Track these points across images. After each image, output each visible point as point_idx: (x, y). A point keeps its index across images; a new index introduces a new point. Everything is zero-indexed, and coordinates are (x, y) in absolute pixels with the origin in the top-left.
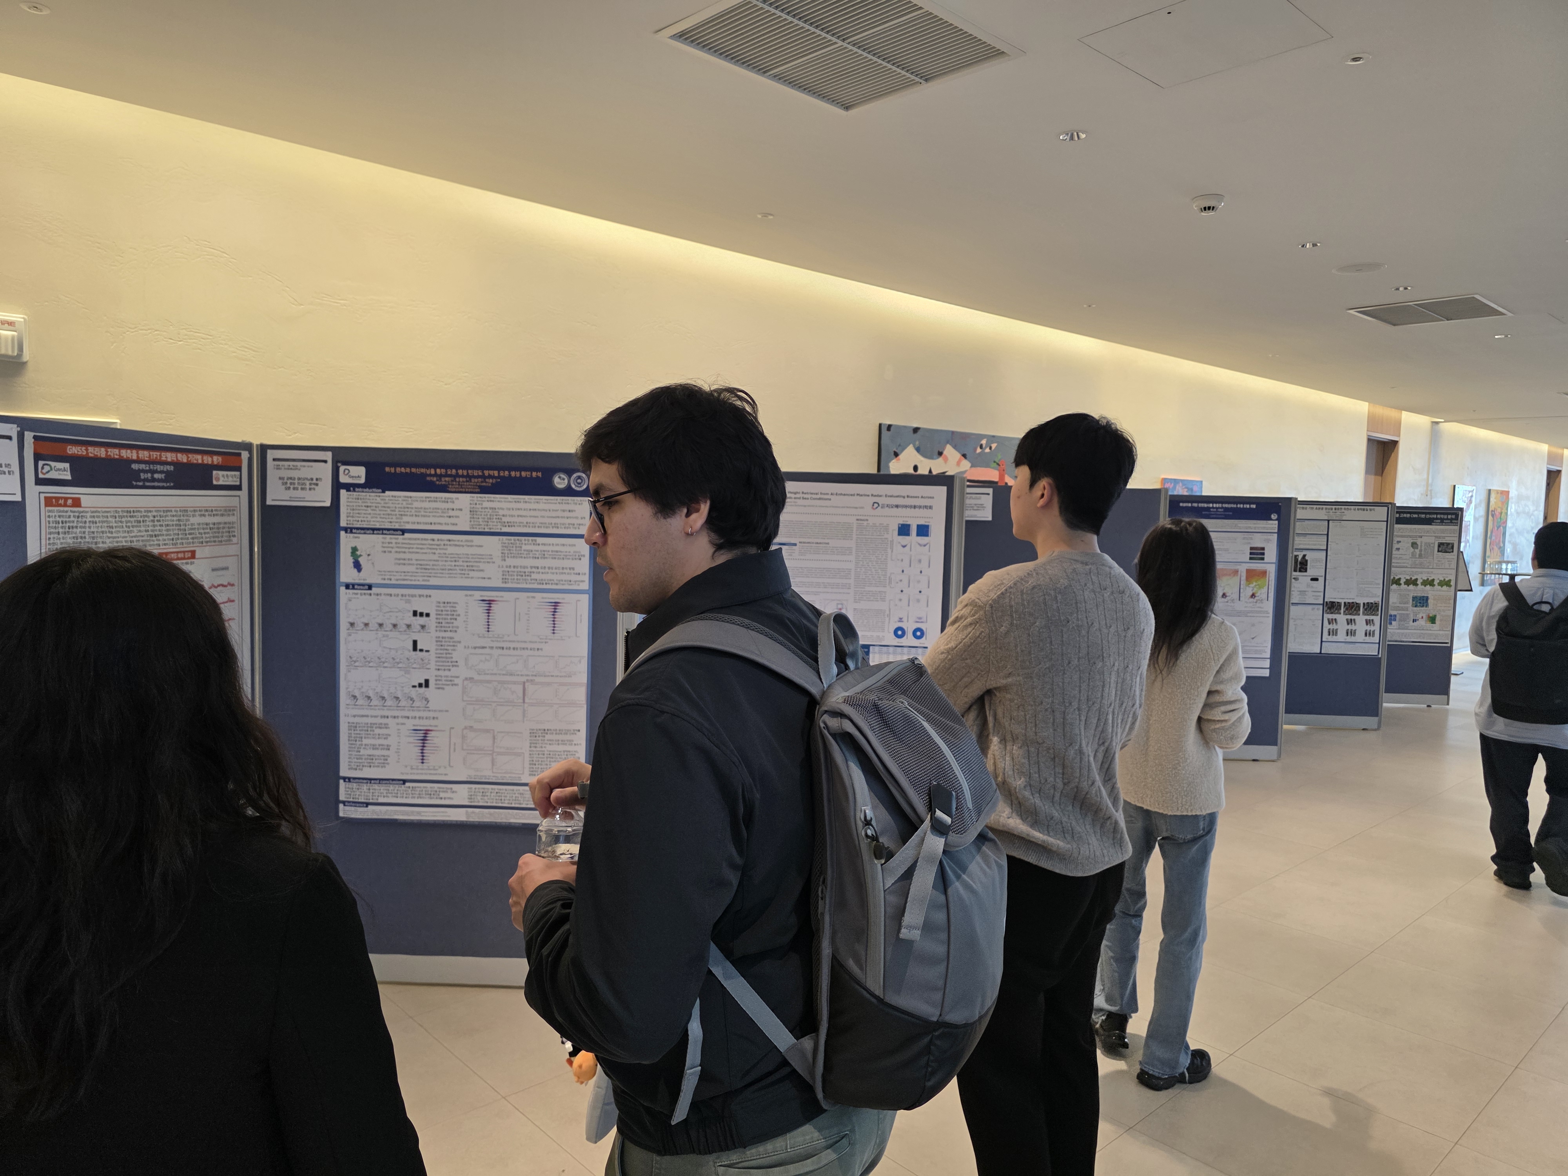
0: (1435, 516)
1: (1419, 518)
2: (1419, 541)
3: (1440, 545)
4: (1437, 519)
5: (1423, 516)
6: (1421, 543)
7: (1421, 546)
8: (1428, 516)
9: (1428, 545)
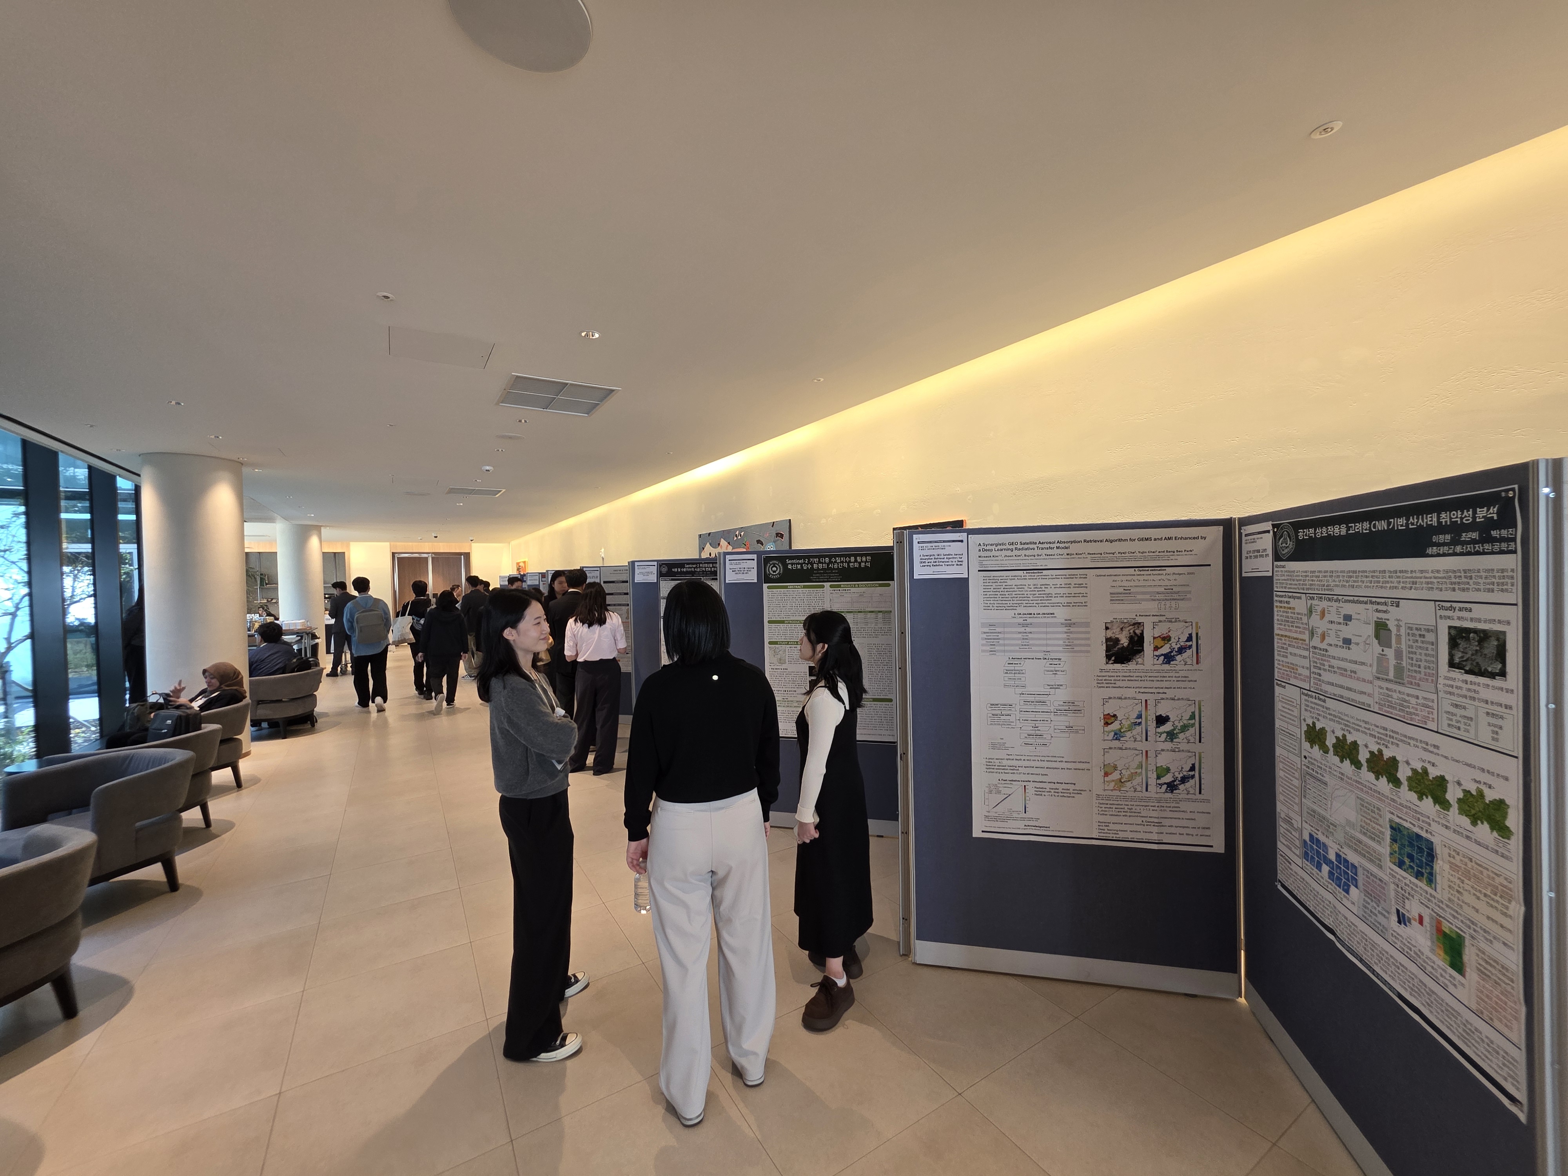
0: (1431, 519)
1: (1390, 532)
2: (1392, 616)
3: (1458, 636)
4: (1441, 529)
5: (1400, 523)
6: (1398, 627)
7: (1399, 636)
8: (1415, 522)
9: (1419, 633)
